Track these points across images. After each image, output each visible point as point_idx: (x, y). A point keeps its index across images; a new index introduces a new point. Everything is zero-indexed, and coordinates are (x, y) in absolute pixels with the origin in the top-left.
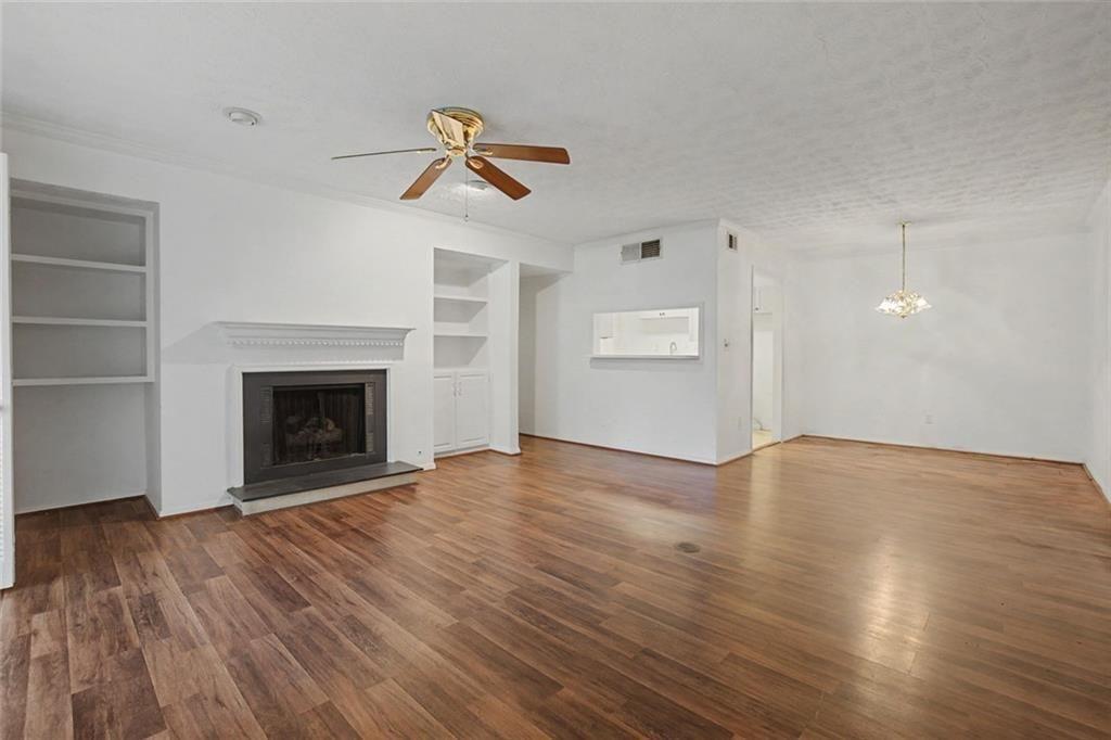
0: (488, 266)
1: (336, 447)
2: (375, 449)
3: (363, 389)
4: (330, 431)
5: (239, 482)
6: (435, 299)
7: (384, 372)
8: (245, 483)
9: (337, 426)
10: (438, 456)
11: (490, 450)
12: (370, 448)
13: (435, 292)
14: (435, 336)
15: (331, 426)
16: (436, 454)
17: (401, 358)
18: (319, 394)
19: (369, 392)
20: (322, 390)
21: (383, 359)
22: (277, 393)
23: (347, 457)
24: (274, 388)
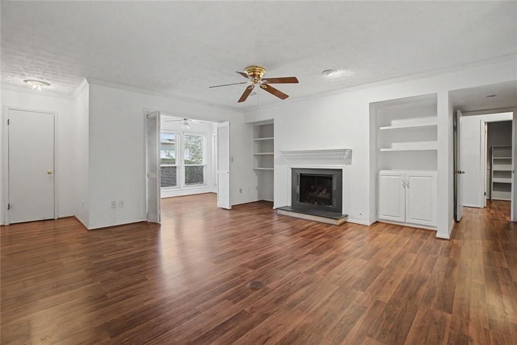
3: (332, 178)
4: (324, 194)
7: (341, 170)
8: (291, 205)
12: (334, 204)
15: (324, 191)
19: (334, 179)
20: (318, 177)
21: (341, 164)
22: (302, 176)
23: (327, 206)
24: (300, 174)
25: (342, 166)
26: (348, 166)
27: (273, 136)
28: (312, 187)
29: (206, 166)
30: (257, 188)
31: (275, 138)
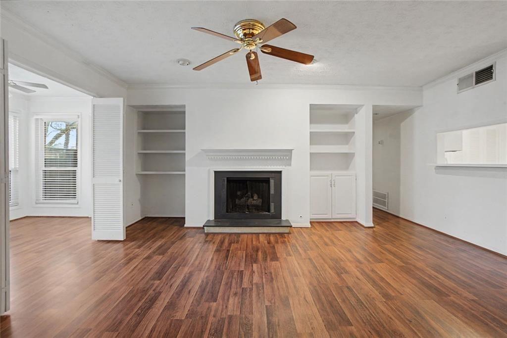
0: (355, 110)
1: (257, 208)
2: (275, 212)
3: (269, 180)
4: (255, 200)
5: (212, 218)
6: (310, 132)
7: (280, 172)
8: (215, 218)
9: (259, 198)
10: (312, 221)
11: (356, 222)
12: (272, 210)
13: (310, 128)
14: (310, 153)
15: (256, 197)
16: (311, 219)
17: (290, 165)
18: (248, 182)
19: (272, 182)
20: (249, 180)
21: (280, 166)
22: (229, 181)
23: (261, 213)
24: (227, 178)
25: (281, 167)
26: (287, 167)
27: (185, 129)
28: (239, 193)
29: (16, 171)
30: (139, 200)
31: (186, 131)
